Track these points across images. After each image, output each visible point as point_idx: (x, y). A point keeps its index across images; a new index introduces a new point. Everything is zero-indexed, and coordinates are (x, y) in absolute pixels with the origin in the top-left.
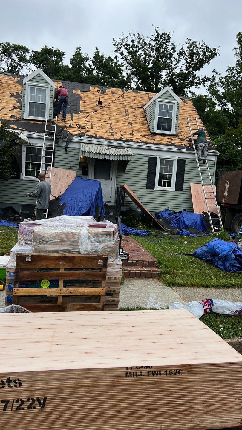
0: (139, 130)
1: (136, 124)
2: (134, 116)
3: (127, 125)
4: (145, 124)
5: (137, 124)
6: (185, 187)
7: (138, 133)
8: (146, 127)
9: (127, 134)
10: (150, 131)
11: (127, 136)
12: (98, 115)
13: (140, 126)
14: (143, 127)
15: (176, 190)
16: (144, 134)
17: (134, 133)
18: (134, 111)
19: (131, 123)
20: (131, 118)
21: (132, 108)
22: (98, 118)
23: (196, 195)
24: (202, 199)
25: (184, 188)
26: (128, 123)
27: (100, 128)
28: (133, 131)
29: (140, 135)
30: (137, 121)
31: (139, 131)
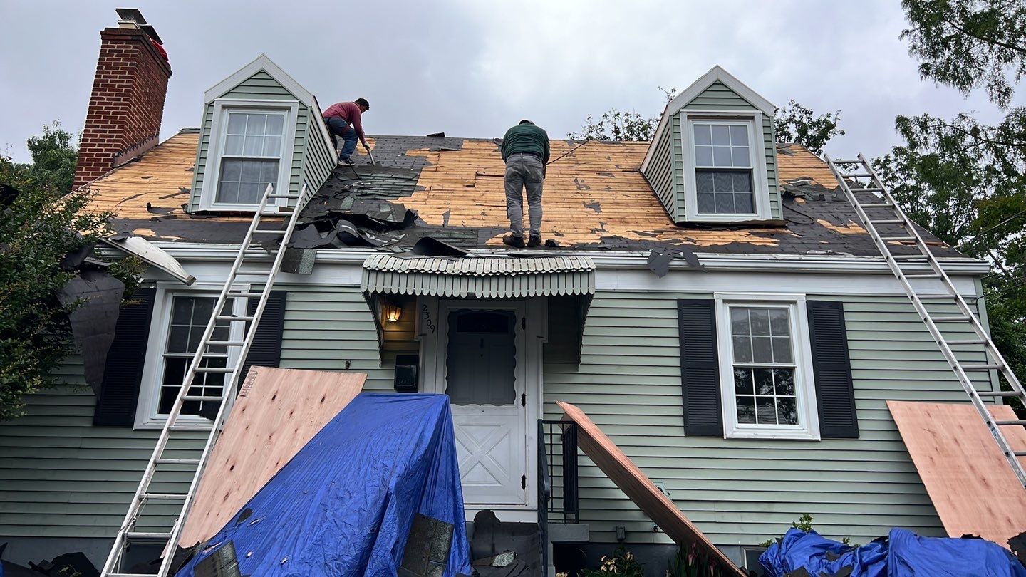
0: (628, 219)
1: (614, 207)
2: (609, 189)
3: (580, 210)
4: (651, 205)
5: (618, 207)
6: (867, 420)
7: (624, 227)
8: (653, 211)
9: (581, 231)
10: (671, 220)
11: (581, 236)
12: (477, 195)
13: (628, 211)
14: (643, 211)
15: (823, 436)
16: (646, 228)
17: (605, 227)
18: (607, 181)
19: (596, 207)
20: (595, 194)
21: (599, 174)
22: (474, 200)
23: (934, 454)
24: (967, 470)
25: (861, 425)
26: (583, 206)
27: (475, 221)
28: (602, 224)
29: (633, 231)
30: (616, 201)
31: (628, 222)
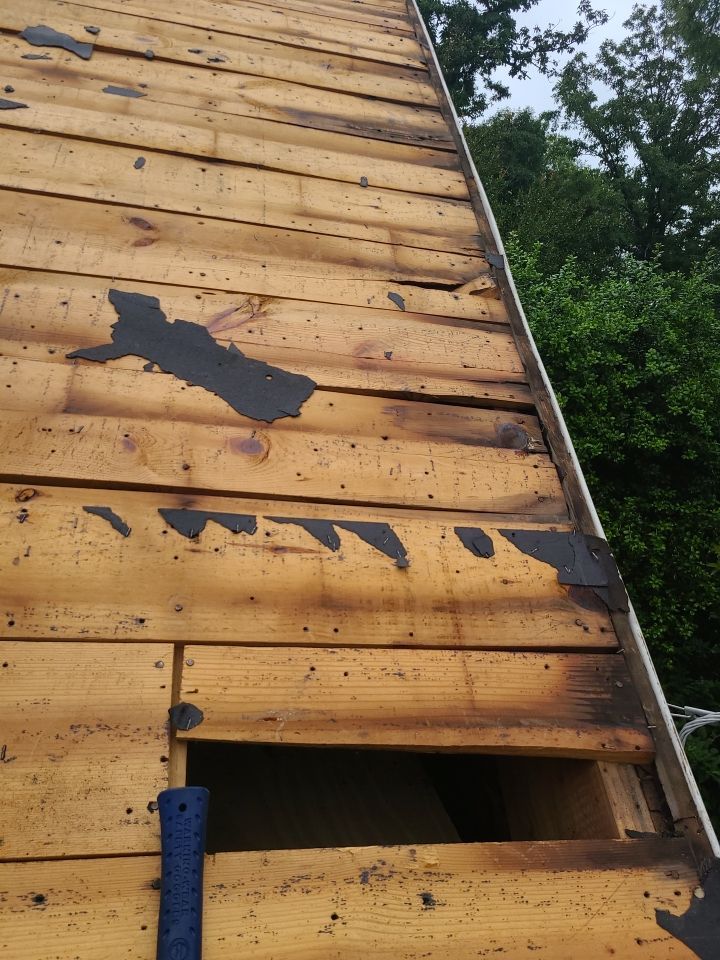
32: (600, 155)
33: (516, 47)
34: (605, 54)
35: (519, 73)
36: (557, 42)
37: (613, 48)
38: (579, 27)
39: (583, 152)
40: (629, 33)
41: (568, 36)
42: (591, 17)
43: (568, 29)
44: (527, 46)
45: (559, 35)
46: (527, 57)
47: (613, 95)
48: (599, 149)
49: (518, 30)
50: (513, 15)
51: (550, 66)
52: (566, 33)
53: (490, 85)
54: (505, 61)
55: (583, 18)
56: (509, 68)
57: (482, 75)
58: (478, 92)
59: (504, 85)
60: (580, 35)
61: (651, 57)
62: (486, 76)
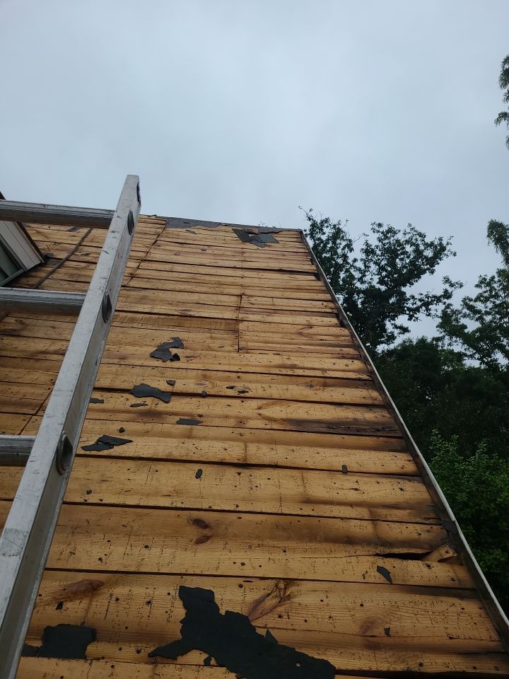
32: (478, 359)
33: (410, 305)
34: (466, 304)
35: (414, 318)
36: (434, 300)
37: (471, 300)
38: (446, 291)
39: (466, 358)
40: (479, 291)
41: (441, 296)
42: (452, 285)
43: (439, 293)
44: (415, 304)
45: (435, 297)
46: (417, 310)
47: (478, 325)
48: (477, 356)
49: (408, 296)
50: (403, 289)
51: (433, 312)
52: (438, 295)
53: (396, 327)
54: (403, 312)
55: (447, 286)
56: (407, 317)
57: (390, 321)
58: (389, 331)
59: (405, 326)
60: (447, 295)
61: (498, 302)
62: (392, 322)
